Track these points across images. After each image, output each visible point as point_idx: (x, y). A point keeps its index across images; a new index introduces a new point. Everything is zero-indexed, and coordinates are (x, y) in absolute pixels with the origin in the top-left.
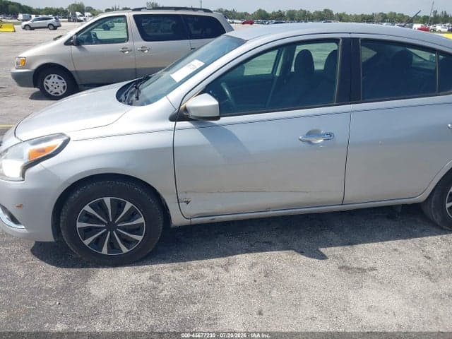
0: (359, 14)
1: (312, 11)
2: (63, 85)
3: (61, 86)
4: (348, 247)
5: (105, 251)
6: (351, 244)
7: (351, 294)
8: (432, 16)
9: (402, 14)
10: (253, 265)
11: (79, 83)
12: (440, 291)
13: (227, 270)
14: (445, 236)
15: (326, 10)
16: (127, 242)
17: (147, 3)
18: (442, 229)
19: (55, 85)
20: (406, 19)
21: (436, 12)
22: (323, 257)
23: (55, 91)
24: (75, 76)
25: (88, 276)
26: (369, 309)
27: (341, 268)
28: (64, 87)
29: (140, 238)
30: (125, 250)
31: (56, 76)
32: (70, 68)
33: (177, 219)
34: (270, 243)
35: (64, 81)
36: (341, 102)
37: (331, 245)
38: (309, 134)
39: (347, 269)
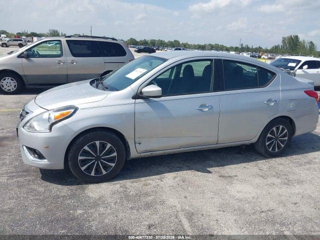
0: (196, 44)
1: (166, 41)
2: (15, 84)
3: (13, 85)
4: (221, 167)
5: (93, 174)
6: (222, 166)
7: (228, 187)
8: (240, 47)
9: (223, 46)
10: (175, 178)
11: (26, 83)
12: (268, 183)
13: (161, 181)
14: (267, 160)
15: (175, 41)
16: (106, 167)
17: (50, 30)
18: (265, 157)
19: (8, 84)
20: (225, 48)
21: (242, 45)
22: (210, 172)
23: (8, 88)
24: (24, 79)
25: (84, 189)
26: (238, 192)
27: (220, 176)
28: (15, 86)
29: (113, 165)
30: (104, 172)
31: (10, 78)
32: (21, 73)
33: (134, 154)
34: (180, 168)
35: (15, 81)
36: (215, 90)
37: (212, 167)
38: (201, 106)
39: (223, 177)
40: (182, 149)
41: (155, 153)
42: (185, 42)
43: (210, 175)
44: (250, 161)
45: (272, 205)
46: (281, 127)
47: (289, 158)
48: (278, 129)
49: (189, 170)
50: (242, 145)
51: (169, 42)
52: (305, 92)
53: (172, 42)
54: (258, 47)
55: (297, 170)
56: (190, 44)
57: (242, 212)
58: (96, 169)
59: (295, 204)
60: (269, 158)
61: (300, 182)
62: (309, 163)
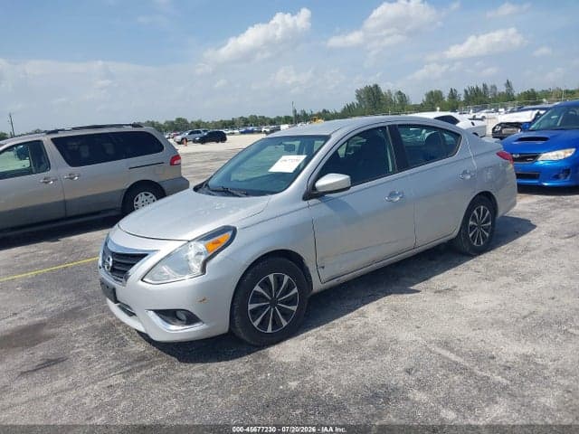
5: (269, 330)
6: (427, 279)
7: (458, 301)
8: (293, 115)
9: (264, 117)
12: (502, 284)
16: (286, 314)
21: (295, 111)
22: (417, 291)
25: (266, 357)
26: (476, 304)
27: (436, 292)
29: (295, 308)
30: (285, 323)
33: (317, 286)
34: (374, 295)
37: (414, 284)
38: (390, 195)
39: (439, 292)
40: (364, 269)
41: (343, 279)
42: (196, 120)
43: (420, 294)
44: (456, 265)
45: (529, 307)
46: (482, 207)
47: (498, 249)
48: (479, 211)
49: (387, 295)
50: (439, 246)
51: (167, 122)
52: (498, 154)
53: (172, 123)
54: (321, 111)
55: (520, 261)
56: (206, 121)
57: (502, 324)
58: (273, 320)
59: (553, 298)
60: (476, 256)
61: (537, 274)
62: (526, 250)
